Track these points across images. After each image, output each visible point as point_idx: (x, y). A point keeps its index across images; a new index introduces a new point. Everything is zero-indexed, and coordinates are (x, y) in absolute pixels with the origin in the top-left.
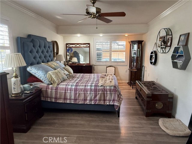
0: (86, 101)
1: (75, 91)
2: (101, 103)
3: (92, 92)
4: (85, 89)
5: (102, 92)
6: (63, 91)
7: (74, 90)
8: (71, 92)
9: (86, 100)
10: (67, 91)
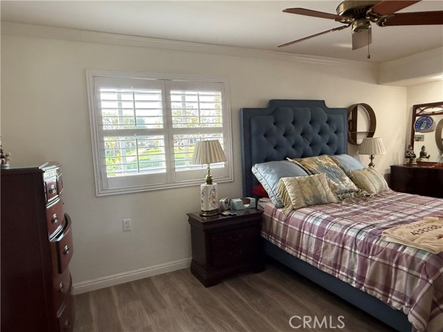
0: (339, 269)
1: (318, 234)
2: (374, 293)
3: (355, 249)
4: (341, 234)
5: (382, 261)
6: (297, 227)
7: (316, 231)
8: (309, 235)
9: (340, 266)
10: (304, 230)
